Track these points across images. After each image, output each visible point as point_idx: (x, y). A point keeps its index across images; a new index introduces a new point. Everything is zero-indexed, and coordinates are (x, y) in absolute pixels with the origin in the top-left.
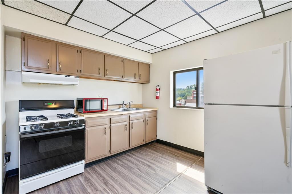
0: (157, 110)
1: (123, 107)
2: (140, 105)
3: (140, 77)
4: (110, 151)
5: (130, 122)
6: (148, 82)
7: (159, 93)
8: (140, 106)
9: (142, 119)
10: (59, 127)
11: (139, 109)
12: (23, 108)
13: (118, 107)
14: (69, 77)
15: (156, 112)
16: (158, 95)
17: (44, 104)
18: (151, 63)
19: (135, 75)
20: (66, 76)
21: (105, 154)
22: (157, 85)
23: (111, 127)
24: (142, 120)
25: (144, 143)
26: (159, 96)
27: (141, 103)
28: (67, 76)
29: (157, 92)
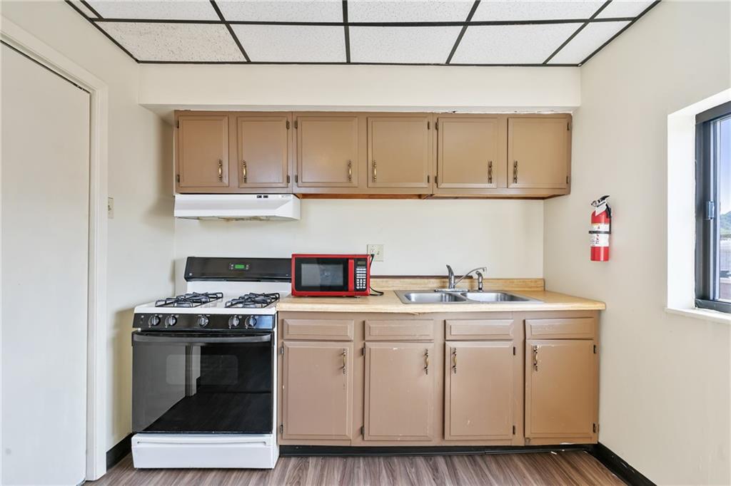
0: (599, 311)
1: (449, 288)
2: (536, 281)
3: (515, 172)
4: (362, 431)
5: (445, 345)
6: (562, 188)
7: (609, 233)
8: (533, 284)
9: (510, 340)
10: (207, 327)
11: (512, 298)
12: (191, 274)
13: (434, 284)
14: (266, 197)
15: (595, 317)
16: (603, 241)
17: (229, 266)
18: (577, 109)
19: (490, 167)
20: (260, 197)
21: (345, 435)
22: (599, 198)
23: (367, 351)
24: (508, 345)
25: (518, 441)
26: (607, 250)
27: (541, 277)
28: (263, 195)
29: (595, 227)
